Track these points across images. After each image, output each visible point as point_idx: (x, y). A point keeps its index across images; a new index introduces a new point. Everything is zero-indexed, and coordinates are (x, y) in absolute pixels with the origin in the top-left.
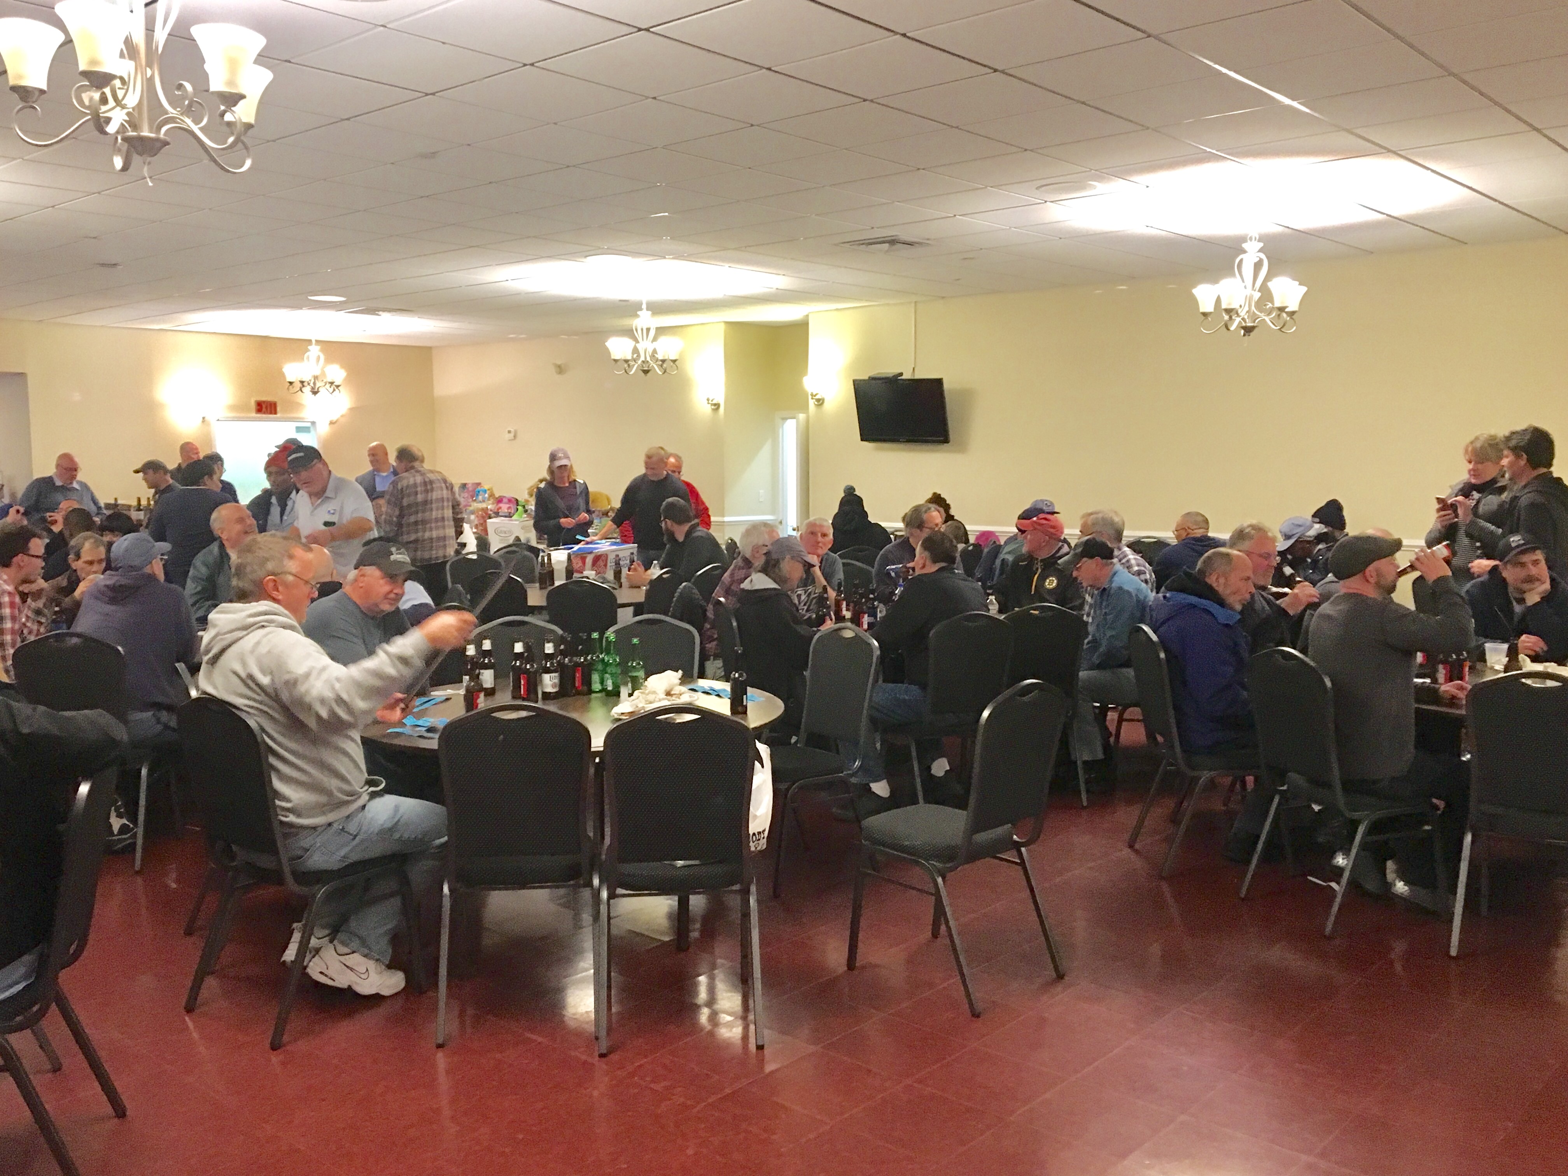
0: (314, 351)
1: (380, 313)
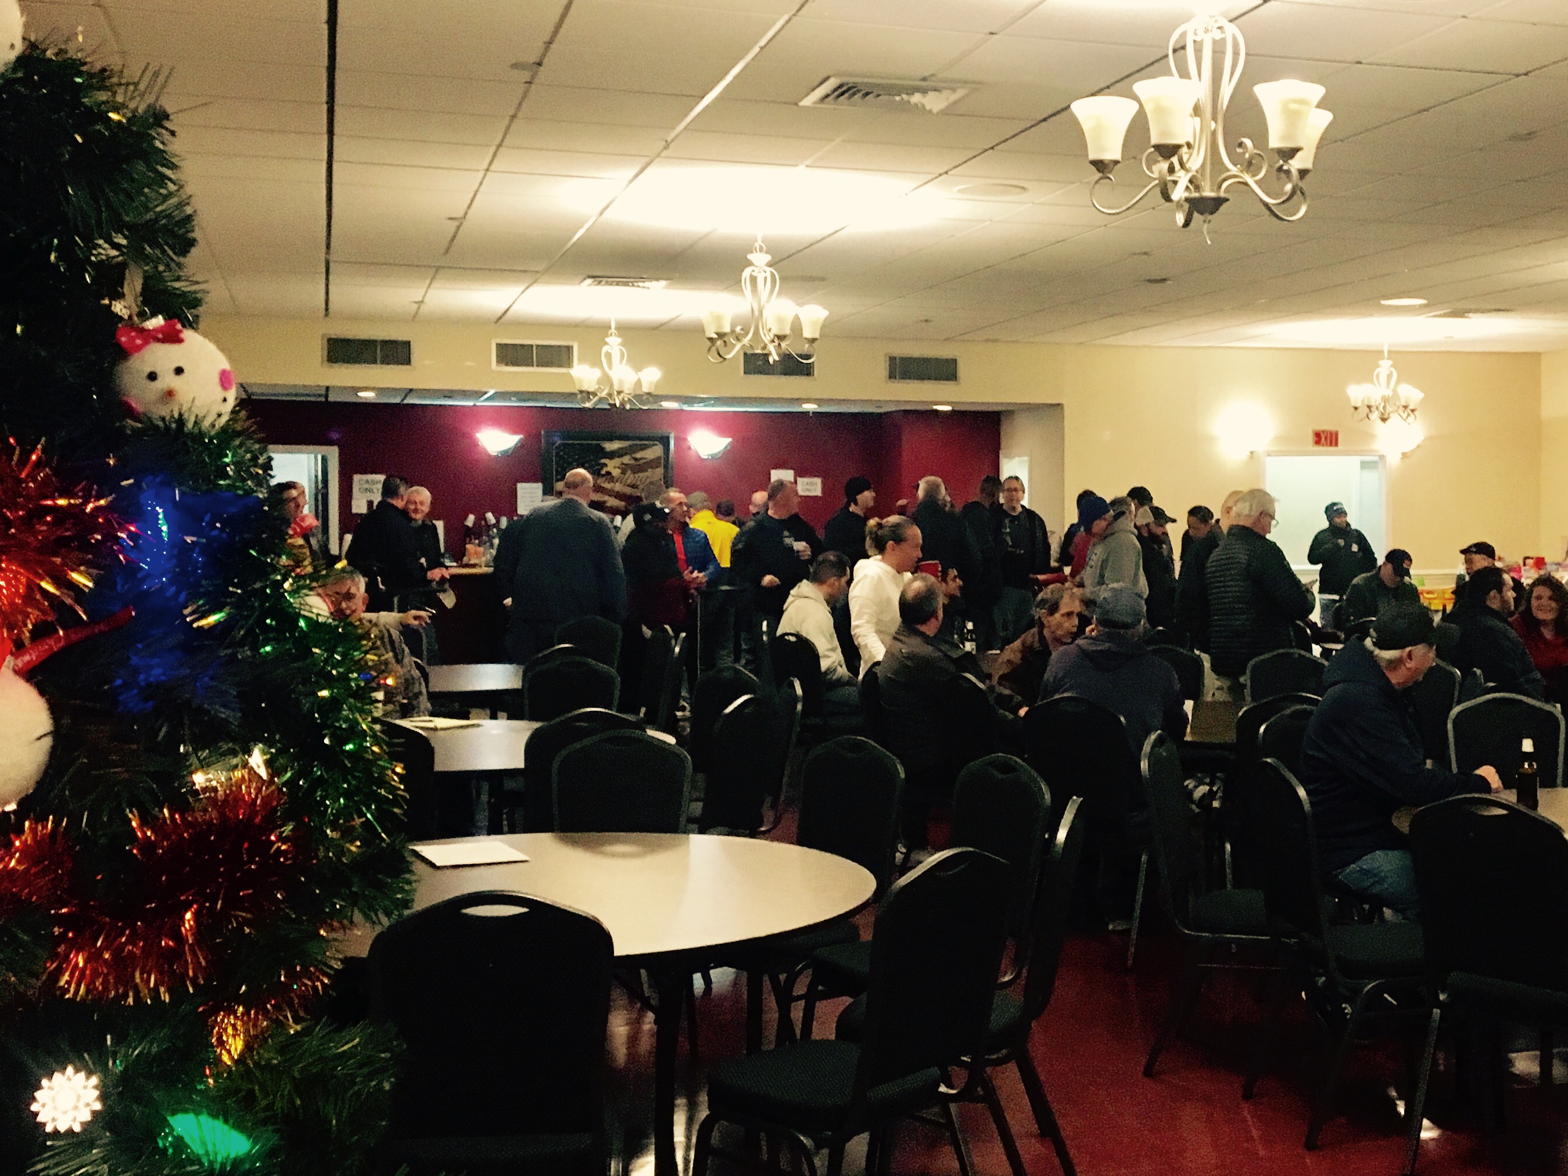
0: (1385, 366)
1: (1471, 315)
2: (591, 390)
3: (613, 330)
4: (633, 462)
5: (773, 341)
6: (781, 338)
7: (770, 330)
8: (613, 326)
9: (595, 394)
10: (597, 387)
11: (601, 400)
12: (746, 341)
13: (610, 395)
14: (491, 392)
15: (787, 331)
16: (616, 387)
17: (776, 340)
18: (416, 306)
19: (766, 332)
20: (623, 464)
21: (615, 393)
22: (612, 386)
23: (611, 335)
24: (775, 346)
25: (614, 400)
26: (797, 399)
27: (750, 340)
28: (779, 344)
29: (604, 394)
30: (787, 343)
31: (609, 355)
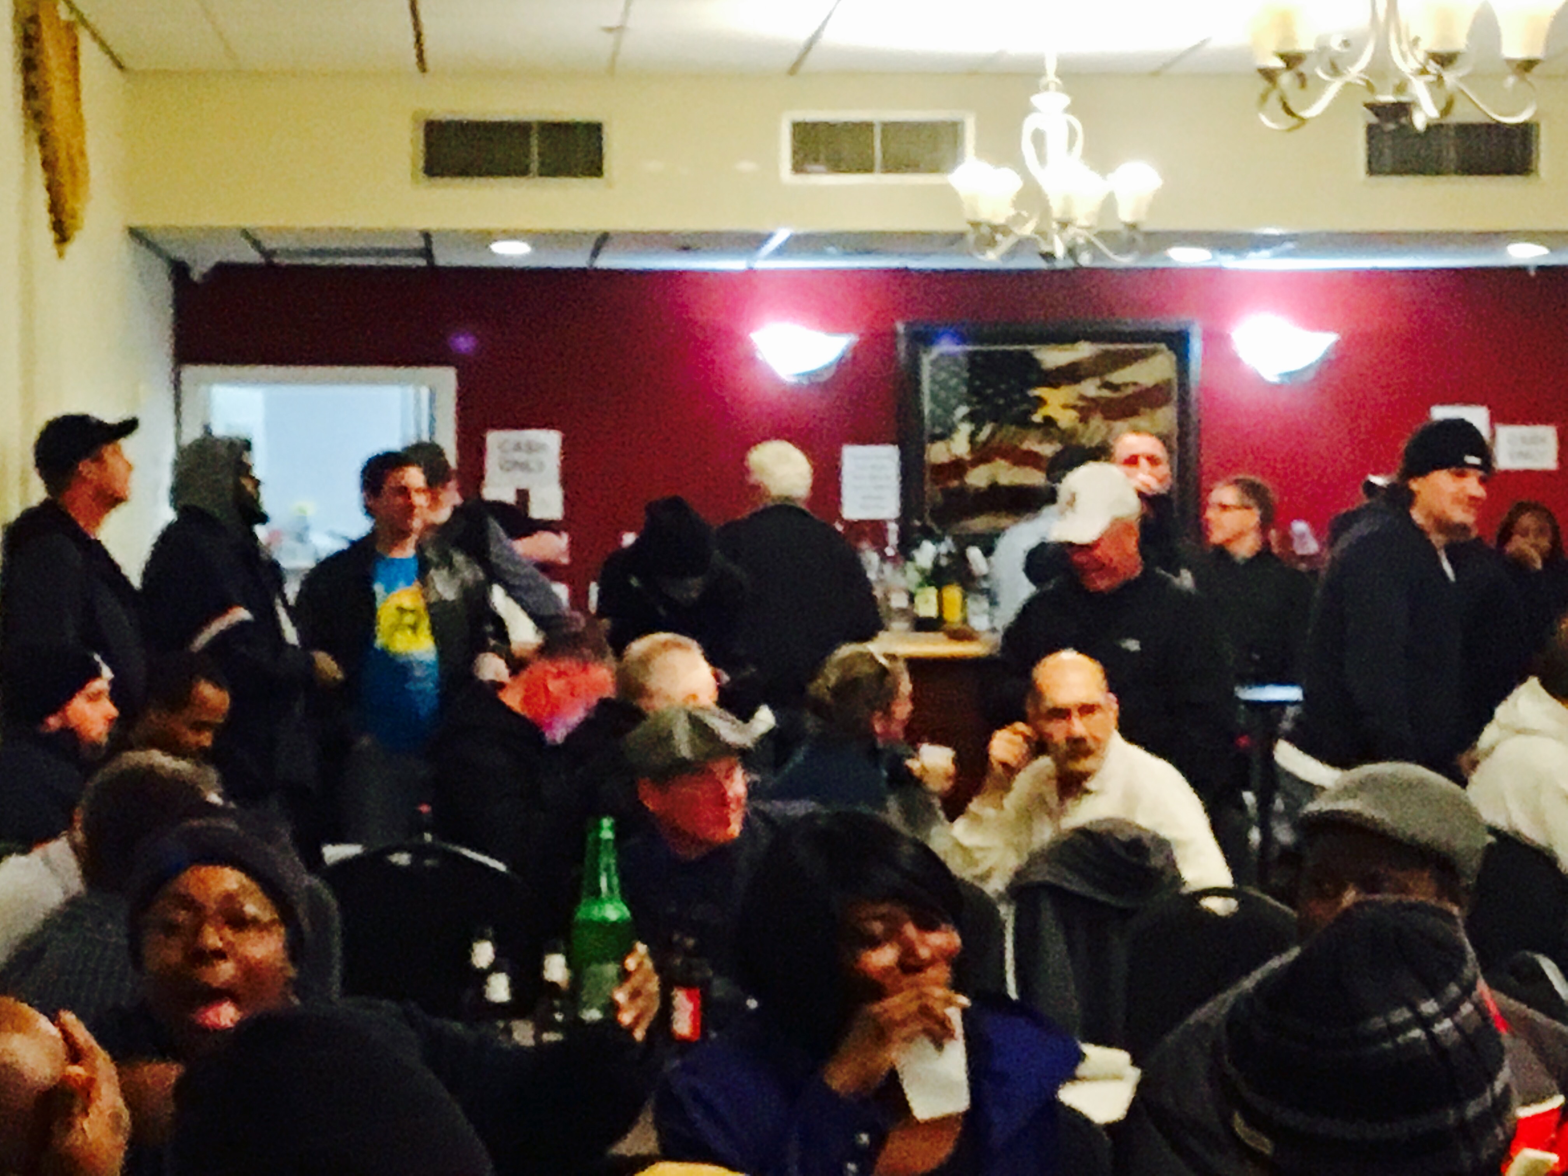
2: (1000, 220)
3: (1051, 76)
4: (1106, 393)
5: (1424, 72)
6: (1445, 60)
7: (1416, 41)
8: (1051, 68)
9: (1005, 230)
10: (1012, 212)
11: (1022, 244)
12: (1355, 72)
13: (1042, 233)
14: (781, 236)
15: (1459, 42)
16: (1057, 211)
17: (1433, 67)
18: (610, 38)
19: (1405, 47)
20: (1082, 397)
21: (1055, 226)
22: (1045, 211)
23: (1046, 88)
24: (1430, 85)
25: (1052, 243)
26: (1497, 234)
27: (1365, 71)
28: (1440, 77)
29: (1028, 230)
30: (1461, 73)
31: (1039, 138)
